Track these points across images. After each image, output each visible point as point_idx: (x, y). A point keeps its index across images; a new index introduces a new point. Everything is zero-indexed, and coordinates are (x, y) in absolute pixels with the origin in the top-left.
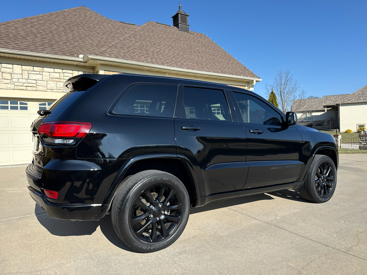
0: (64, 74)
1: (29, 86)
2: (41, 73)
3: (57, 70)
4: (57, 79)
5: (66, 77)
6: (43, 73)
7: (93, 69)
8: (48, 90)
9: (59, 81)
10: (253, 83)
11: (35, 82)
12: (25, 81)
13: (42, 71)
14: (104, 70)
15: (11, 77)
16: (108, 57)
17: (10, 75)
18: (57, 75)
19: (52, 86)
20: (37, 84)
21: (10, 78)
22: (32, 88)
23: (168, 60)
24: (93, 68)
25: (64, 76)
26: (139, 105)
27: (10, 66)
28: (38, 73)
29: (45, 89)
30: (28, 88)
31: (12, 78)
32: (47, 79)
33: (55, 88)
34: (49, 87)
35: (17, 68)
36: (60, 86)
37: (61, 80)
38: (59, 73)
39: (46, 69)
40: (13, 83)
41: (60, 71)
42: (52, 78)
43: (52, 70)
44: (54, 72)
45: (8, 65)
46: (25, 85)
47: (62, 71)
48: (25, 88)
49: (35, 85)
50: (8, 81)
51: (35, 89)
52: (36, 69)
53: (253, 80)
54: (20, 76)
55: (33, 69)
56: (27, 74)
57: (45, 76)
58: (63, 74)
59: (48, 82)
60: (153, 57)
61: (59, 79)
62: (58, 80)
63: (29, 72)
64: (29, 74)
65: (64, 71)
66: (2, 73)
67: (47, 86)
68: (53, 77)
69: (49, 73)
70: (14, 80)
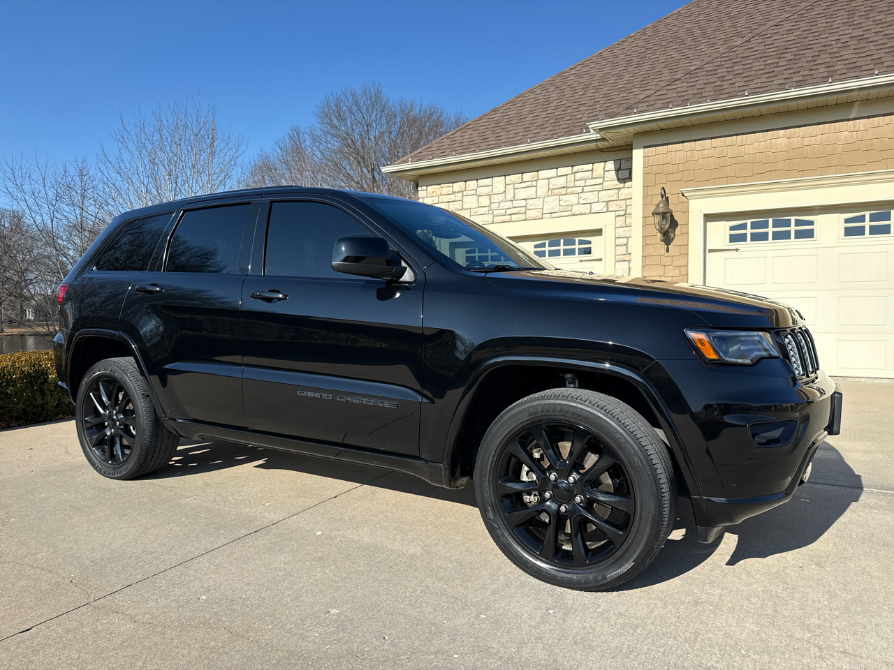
0: (577, 174)
1: (514, 214)
2: (534, 183)
3: (562, 171)
4: (560, 190)
5: (580, 180)
6: (539, 182)
8: (544, 215)
9: (565, 193)
11: (523, 203)
12: (508, 204)
13: (536, 178)
15: (490, 201)
17: (488, 197)
18: (561, 181)
19: (552, 206)
20: (526, 208)
21: (488, 204)
22: (519, 215)
25: (575, 180)
27: (488, 181)
28: (529, 184)
29: (539, 215)
30: (514, 217)
31: (491, 203)
32: (543, 193)
33: (556, 209)
34: (547, 209)
35: (499, 182)
36: (566, 204)
37: (569, 190)
38: (566, 175)
39: (543, 174)
40: (491, 212)
41: (568, 170)
42: (553, 189)
43: (552, 172)
44: (557, 176)
45: (486, 180)
46: (509, 212)
47: (572, 170)
48: (507, 218)
49: (523, 210)
50: (485, 209)
51: (523, 216)
52: (527, 176)
54: (501, 197)
55: (522, 178)
56: (513, 190)
57: (541, 188)
58: (573, 175)
59: (545, 199)
61: (565, 189)
62: (563, 191)
63: (516, 185)
64: (516, 191)
65: (576, 168)
66: (479, 196)
67: (543, 208)
68: (554, 187)
69: (547, 180)
70: (494, 206)
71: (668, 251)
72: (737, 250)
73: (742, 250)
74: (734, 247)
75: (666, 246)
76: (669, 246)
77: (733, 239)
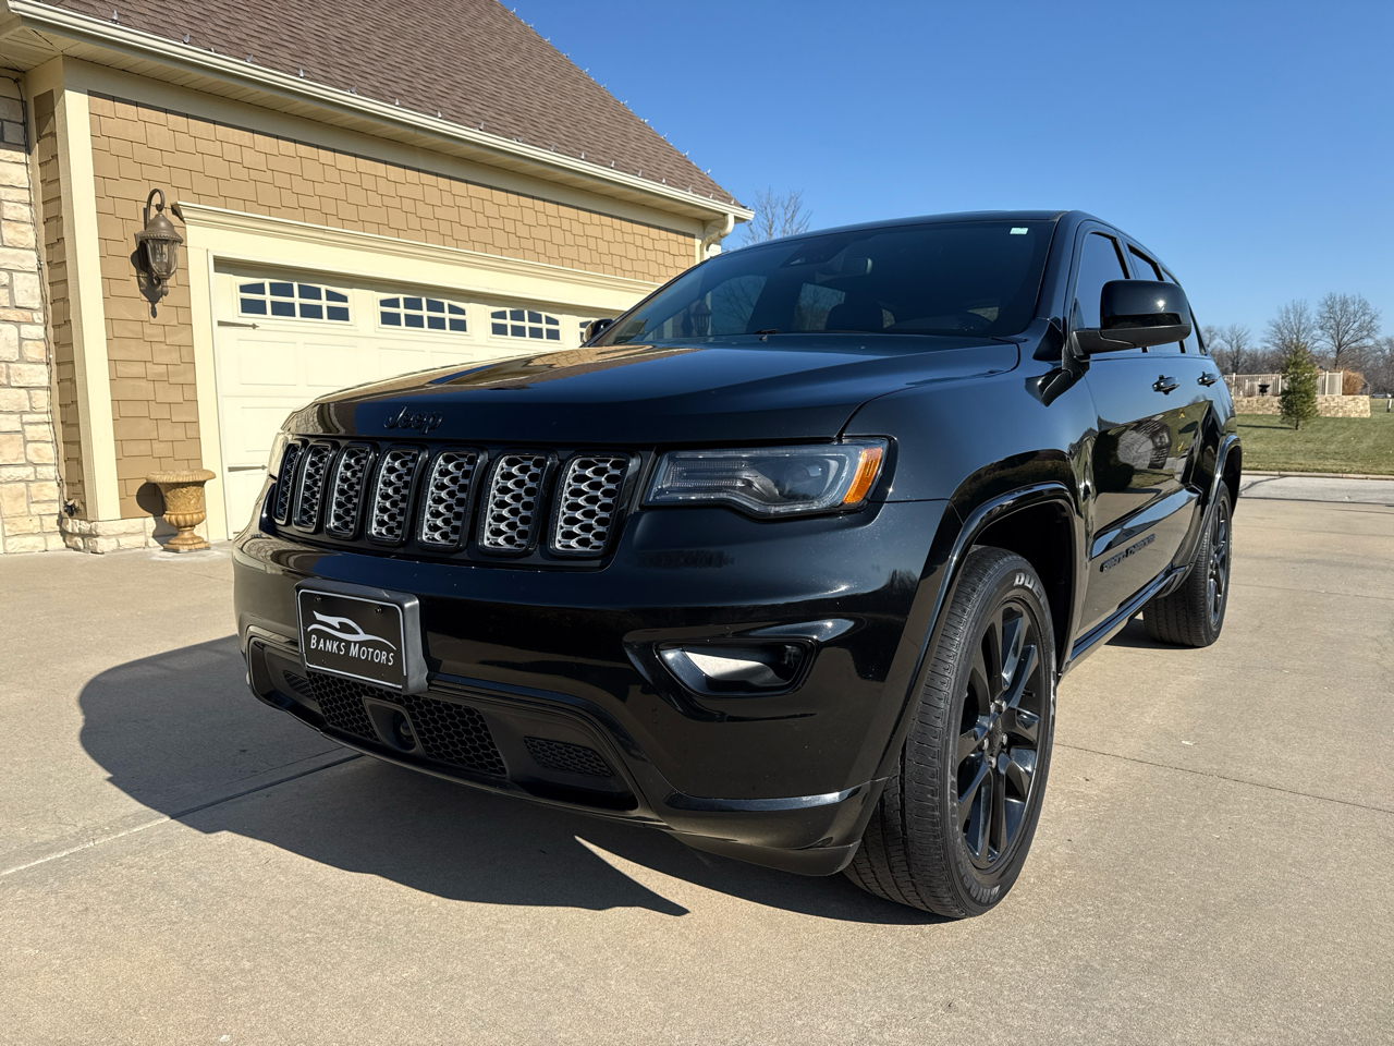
7: (16, 81)
10: (725, 224)
14: (90, 93)
16: (116, 22)
23: (394, 84)
24: (15, 75)
26: (267, 282)
53: (725, 215)
60: (329, 58)
71: (154, 314)
72: (254, 326)
73: (262, 327)
74: (250, 322)
75: (150, 305)
76: (156, 306)
77: (248, 307)
